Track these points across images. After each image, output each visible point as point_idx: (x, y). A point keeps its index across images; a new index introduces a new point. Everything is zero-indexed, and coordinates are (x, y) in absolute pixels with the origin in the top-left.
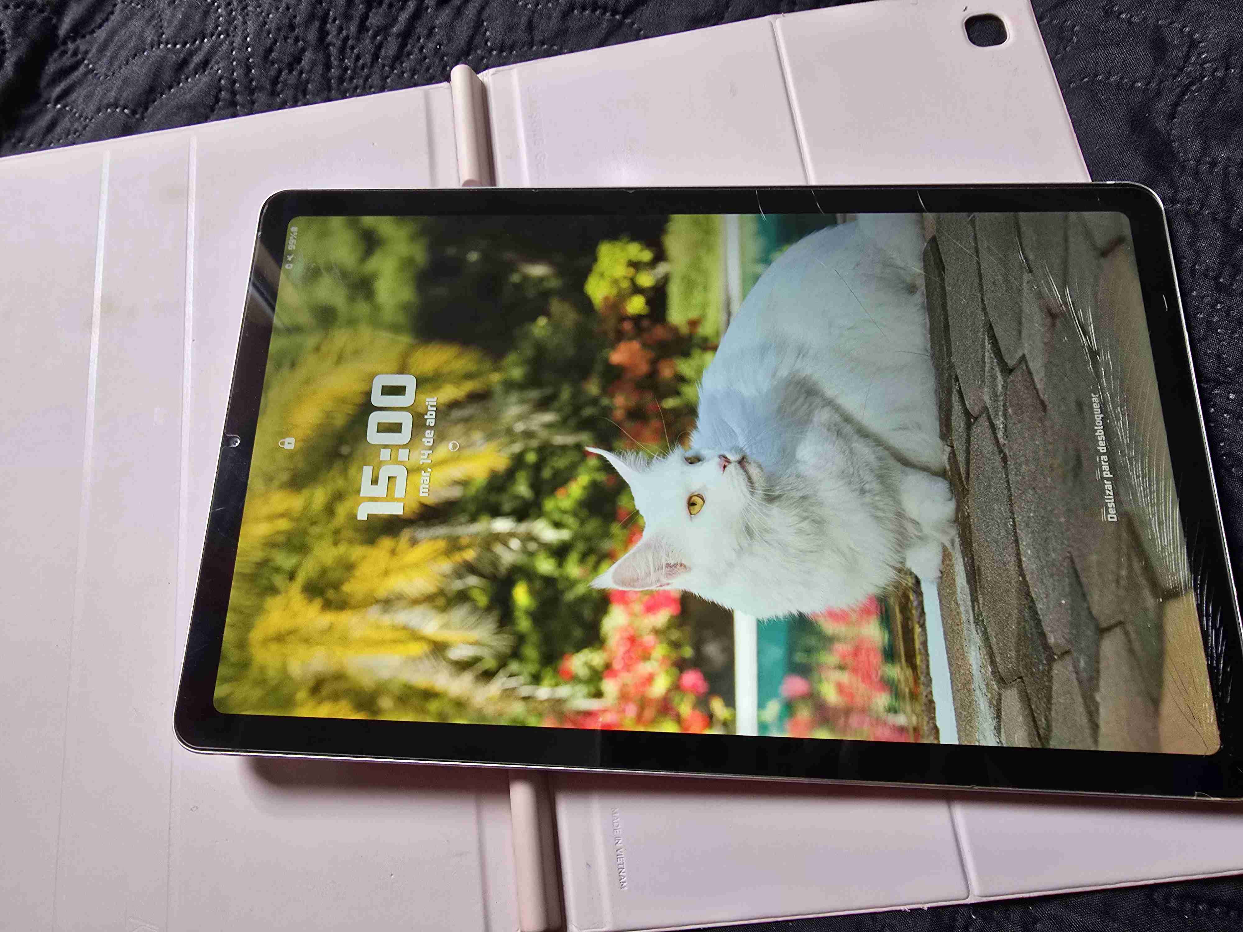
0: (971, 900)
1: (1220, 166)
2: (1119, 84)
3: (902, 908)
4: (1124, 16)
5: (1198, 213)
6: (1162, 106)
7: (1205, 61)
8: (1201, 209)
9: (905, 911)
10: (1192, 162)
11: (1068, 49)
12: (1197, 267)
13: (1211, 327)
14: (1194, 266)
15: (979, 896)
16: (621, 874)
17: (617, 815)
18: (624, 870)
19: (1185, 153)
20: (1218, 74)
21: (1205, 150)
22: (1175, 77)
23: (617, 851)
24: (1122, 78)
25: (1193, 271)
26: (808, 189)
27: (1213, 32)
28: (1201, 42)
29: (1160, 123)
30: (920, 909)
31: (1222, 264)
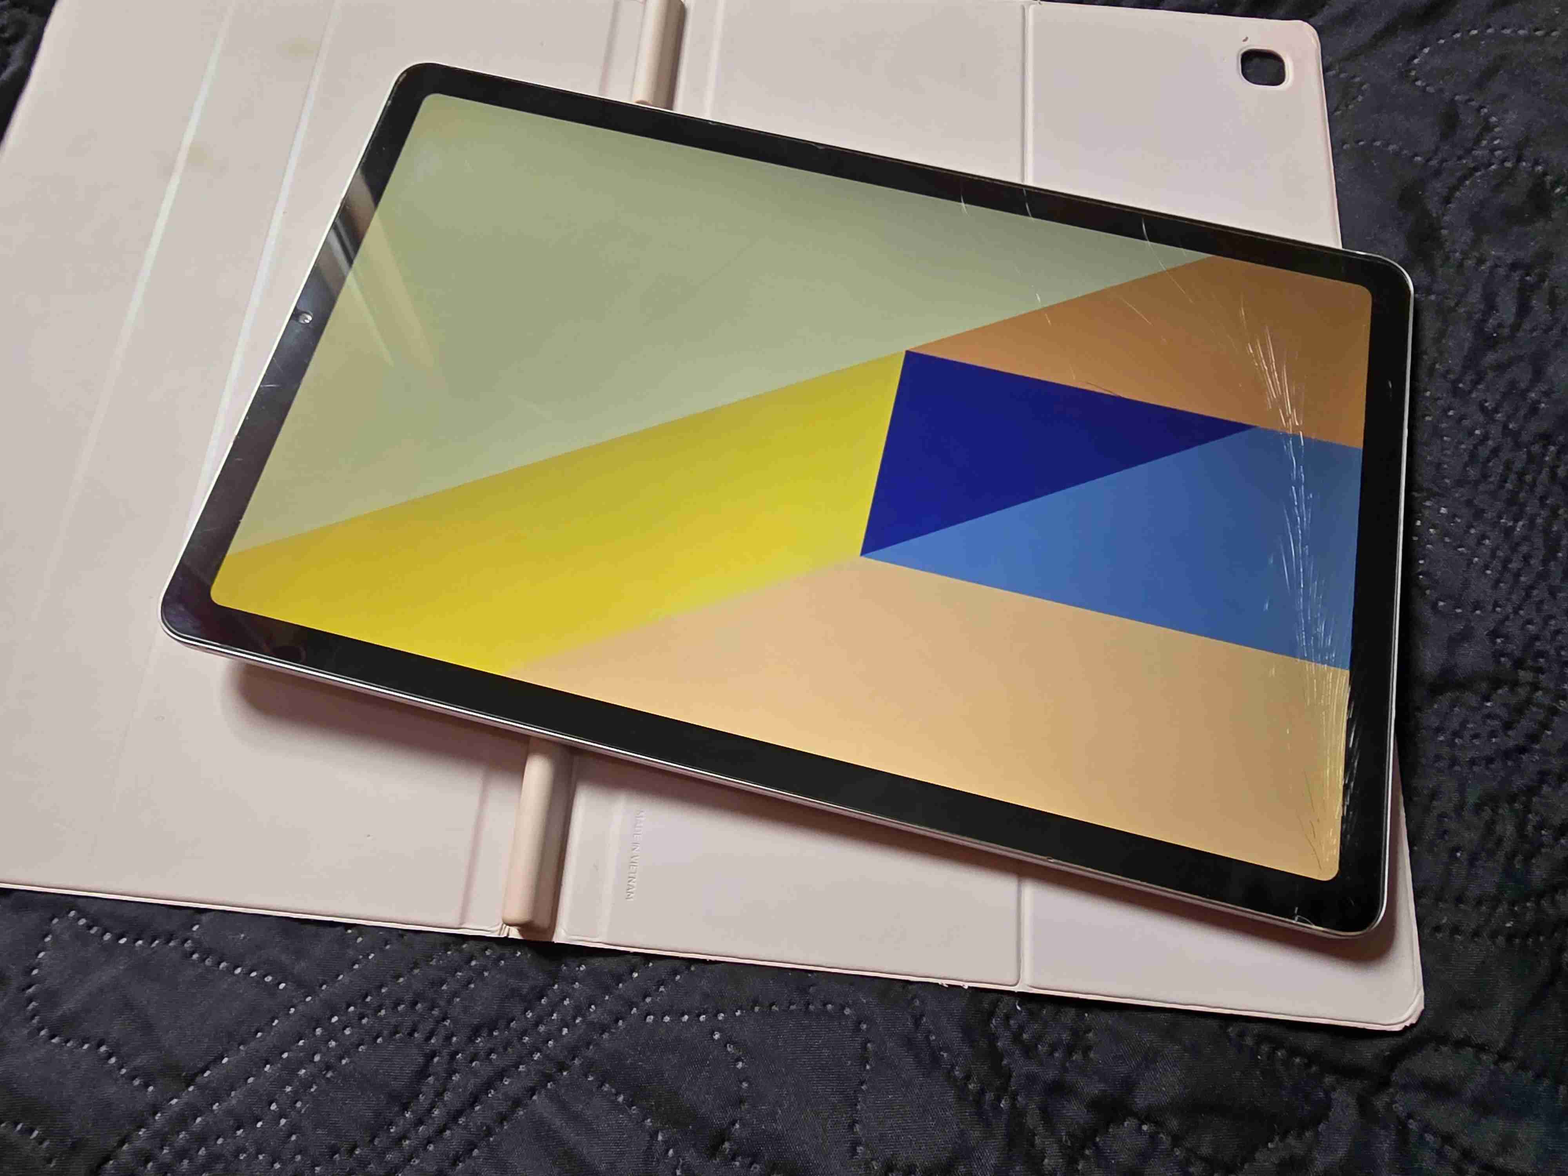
0: (1019, 988)
1: (1488, 264)
2: (1397, 154)
3: (940, 982)
4: (1419, 83)
5: (1453, 310)
6: (1438, 186)
7: (1498, 148)
8: (1457, 305)
9: (942, 986)
10: (1457, 254)
11: (1350, 107)
12: (1437, 366)
13: (1437, 433)
14: (1434, 364)
15: (1028, 985)
16: (630, 883)
17: (643, 819)
18: (634, 880)
19: (1454, 242)
20: (1508, 164)
21: (1476, 242)
22: (1460, 158)
23: (632, 857)
24: (1401, 149)
25: (1432, 370)
26: (1020, 188)
27: (1512, 116)
28: (1497, 126)
29: (1433, 206)
30: (960, 987)
31: (1465, 368)
